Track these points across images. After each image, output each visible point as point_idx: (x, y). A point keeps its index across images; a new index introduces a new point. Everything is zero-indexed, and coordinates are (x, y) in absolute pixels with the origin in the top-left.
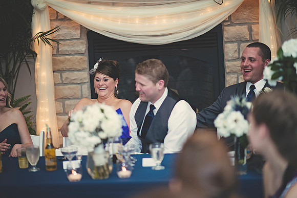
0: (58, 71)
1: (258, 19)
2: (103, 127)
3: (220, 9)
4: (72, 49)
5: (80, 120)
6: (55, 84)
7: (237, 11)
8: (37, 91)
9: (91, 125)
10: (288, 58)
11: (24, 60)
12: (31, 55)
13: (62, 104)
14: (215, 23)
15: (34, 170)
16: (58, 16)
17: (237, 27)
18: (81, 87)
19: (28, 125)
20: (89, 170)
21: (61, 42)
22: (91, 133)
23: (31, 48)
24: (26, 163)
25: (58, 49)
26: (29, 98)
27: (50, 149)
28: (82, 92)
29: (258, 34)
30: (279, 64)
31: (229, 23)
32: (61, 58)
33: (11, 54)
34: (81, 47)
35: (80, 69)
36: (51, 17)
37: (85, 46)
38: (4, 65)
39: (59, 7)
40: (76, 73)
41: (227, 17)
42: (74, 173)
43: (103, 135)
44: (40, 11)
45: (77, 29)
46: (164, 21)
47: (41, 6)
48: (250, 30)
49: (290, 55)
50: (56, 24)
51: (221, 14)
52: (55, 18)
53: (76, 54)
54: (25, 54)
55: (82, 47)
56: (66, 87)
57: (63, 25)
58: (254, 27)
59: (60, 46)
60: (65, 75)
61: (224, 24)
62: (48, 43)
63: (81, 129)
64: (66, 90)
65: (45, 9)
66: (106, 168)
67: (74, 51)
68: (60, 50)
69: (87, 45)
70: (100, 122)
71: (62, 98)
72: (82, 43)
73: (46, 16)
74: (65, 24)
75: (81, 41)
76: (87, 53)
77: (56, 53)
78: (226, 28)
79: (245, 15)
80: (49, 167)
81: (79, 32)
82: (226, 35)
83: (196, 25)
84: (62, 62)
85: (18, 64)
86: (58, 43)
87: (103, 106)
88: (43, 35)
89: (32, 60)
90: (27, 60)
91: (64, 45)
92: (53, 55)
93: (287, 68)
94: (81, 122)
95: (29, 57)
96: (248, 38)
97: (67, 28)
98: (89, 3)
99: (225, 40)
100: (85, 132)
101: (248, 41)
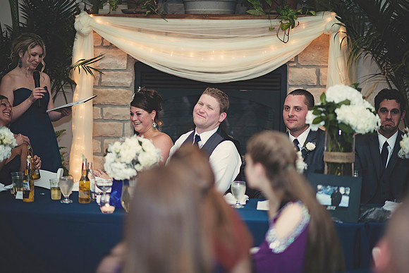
0: (99, 105)
1: (327, 63)
2: (140, 159)
3: (285, 48)
4: (117, 81)
5: (117, 151)
6: (94, 120)
7: (305, 51)
8: (73, 126)
9: (128, 156)
10: (330, 103)
11: (61, 90)
12: (69, 85)
13: (100, 142)
14: (279, 63)
15: (67, 201)
16: (103, 43)
17: (304, 69)
18: (124, 125)
20: (123, 203)
21: (104, 72)
22: (127, 164)
23: (70, 76)
24: (59, 195)
25: (101, 79)
26: (64, 132)
27: (85, 182)
28: (124, 131)
29: (326, 79)
30: (321, 109)
31: (295, 64)
32: (104, 90)
34: (127, 79)
35: (124, 104)
36: (95, 42)
37: (131, 78)
39: (105, 32)
40: (118, 108)
41: (293, 57)
42: (107, 205)
43: (139, 168)
44: (83, 36)
45: (123, 59)
46: (222, 57)
47: (85, 30)
48: (318, 74)
49: (332, 101)
50: (100, 51)
51: (285, 53)
52: (100, 45)
53: (120, 87)
54: (62, 83)
55: (129, 79)
56: (107, 123)
57: (108, 54)
58: (322, 71)
59: (102, 77)
60: (106, 110)
61: (290, 65)
62: (90, 72)
63: (117, 160)
64: (106, 128)
65: (89, 33)
67: (118, 84)
68: (102, 81)
69: (134, 78)
70: (138, 155)
71: (101, 136)
72: (128, 75)
73: (90, 41)
74: (111, 52)
75: (127, 73)
76: (133, 87)
77: (98, 84)
78: (290, 70)
79: (314, 56)
80: (82, 199)
81: (125, 62)
82: (290, 77)
84: (104, 95)
86: (101, 73)
87: (141, 139)
88: (84, 63)
89: (70, 90)
90: (64, 90)
91: (108, 76)
92: (94, 86)
93: (329, 113)
94: (118, 153)
95: (66, 87)
96: (315, 82)
97: (113, 57)
98: (140, 30)
99: (289, 83)
100: (122, 163)
101: (315, 86)
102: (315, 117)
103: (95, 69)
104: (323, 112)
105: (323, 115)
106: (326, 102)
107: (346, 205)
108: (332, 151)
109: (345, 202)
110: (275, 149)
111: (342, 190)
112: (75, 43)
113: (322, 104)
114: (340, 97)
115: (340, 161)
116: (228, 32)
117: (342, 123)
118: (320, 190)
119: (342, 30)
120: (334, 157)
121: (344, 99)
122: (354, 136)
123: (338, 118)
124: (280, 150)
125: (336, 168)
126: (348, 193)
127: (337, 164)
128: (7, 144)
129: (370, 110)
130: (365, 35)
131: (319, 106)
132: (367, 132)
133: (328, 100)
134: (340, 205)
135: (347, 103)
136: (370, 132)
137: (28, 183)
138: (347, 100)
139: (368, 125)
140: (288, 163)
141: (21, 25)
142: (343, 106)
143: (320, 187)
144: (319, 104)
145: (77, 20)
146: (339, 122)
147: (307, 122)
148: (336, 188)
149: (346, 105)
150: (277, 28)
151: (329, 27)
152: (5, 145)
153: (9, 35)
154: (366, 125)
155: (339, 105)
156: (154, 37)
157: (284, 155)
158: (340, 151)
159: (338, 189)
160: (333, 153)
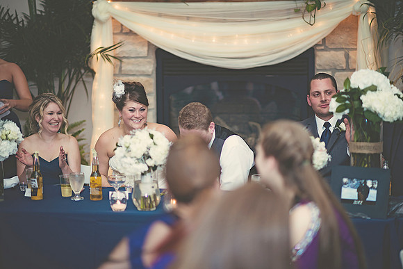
1: (356, 45)
2: (151, 154)
4: (137, 68)
5: (127, 145)
7: (333, 33)
8: (93, 117)
9: (139, 151)
10: (355, 89)
11: (81, 80)
14: (306, 46)
15: (77, 199)
16: (122, 30)
17: (332, 52)
19: (81, 155)
20: (134, 200)
21: (124, 60)
22: (138, 159)
23: (89, 65)
24: (70, 192)
25: (121, 68)
26: (84, 123)
27: (96, 177)
29: (355, 62)
30: (346, 96)
31: (323, 48)
32: (124, 78)
33: (66, 71)
34: (148, 67)
36: (114, 29)
37: (152, 66)
38: (56, 84)
39: (124, 19)
41: (320, 39)
42: (119, 203)
43: (150, 163)
44: (101, 22)
45: (143, 46)
46: (246, 41)
47: (103, 17)
48: (347, 57)
49: (357, 87)
50: (120, 38)
51: (312, 36)
52: (119, 31)
53: (141, 75)
54: (83, 71)
55: (150, 67)
57: (128, 41)
58: (351, 53)
59: (123, 65)
61: (317, 48)
62: (109, 60)
63: (127, 155)
65: (107, 20)
66: (153, 200)
67: (139, 71)
68: (123, 69)
69: (155, 65)
70: (149, 149)
72: (149, 62)
73: (108, 28)
74: (130, 39)
75: (149, 60)
76: (154, 75)
77: (119, 72)
78: (318, 53)
79: (342, 38)
80: (93, 196)
81: (146, 49)
82: (318, 61)
83: (284, 48)
85: (73, 84)
86: (121, 61)
88: (103, 50)
89: (90, 79)
90: (84, 79)
91: (128, 64)
92: (114, 75)
93: (354, 100)
94: (128, 147)
95: (87, 76)
96: (344, 66)
97: (133, 44)
98: (160, 15)
99: (317, 67)
100: (132, 158)
101: (343, 70)
102: (339, 104)
103: (115, 57)
104: (348, 99)
105: (347, 102)
106: (350, 88)
107: (374, 199)
108: (357, 141)
109: (372, 196)
110: (290, 143)
111: (369, 183)
112: (93, 30)
113: (346, 90)
114: (365, 82)
115: (366, 152)
116: (252, 15)
117: (369, 111)
118: (346, 184)
119: (371, 10)
120: (360, 148)
121: (370, 85)
122: (381, 124)
123: (363, 106)
124: (296, 144)
125: (363, 160)
126: (376, 186)
127: (364, 155)
128: (12, 139)
129: (399, 96)
130: (396, 15)
131: (343, 93)
132: (396, 119)
133: (353, 86)
134: (367, 199)
135: (374, 88)
136: (398, 120)
137: (36, 180)
138: (373, 85)
139: (396, 112)
140: (304, 159)
141: (38, 13)
142: (369, 92)
143: (345, 180)
144: (343, 90)
145: (94, 6)
146: (365, 109)
147: (330, 111)
148: (363, 181)
149: (372, 91)
150: (303, 9)
151: (357, 8)
152: (10, 141)
153: (25, 23)
154: (394, 113)
155: (364, 92)
156: (175, 22)
157: (300, 150)
158: (366, 141)
159: (365, 183)
160: (358, 143)
